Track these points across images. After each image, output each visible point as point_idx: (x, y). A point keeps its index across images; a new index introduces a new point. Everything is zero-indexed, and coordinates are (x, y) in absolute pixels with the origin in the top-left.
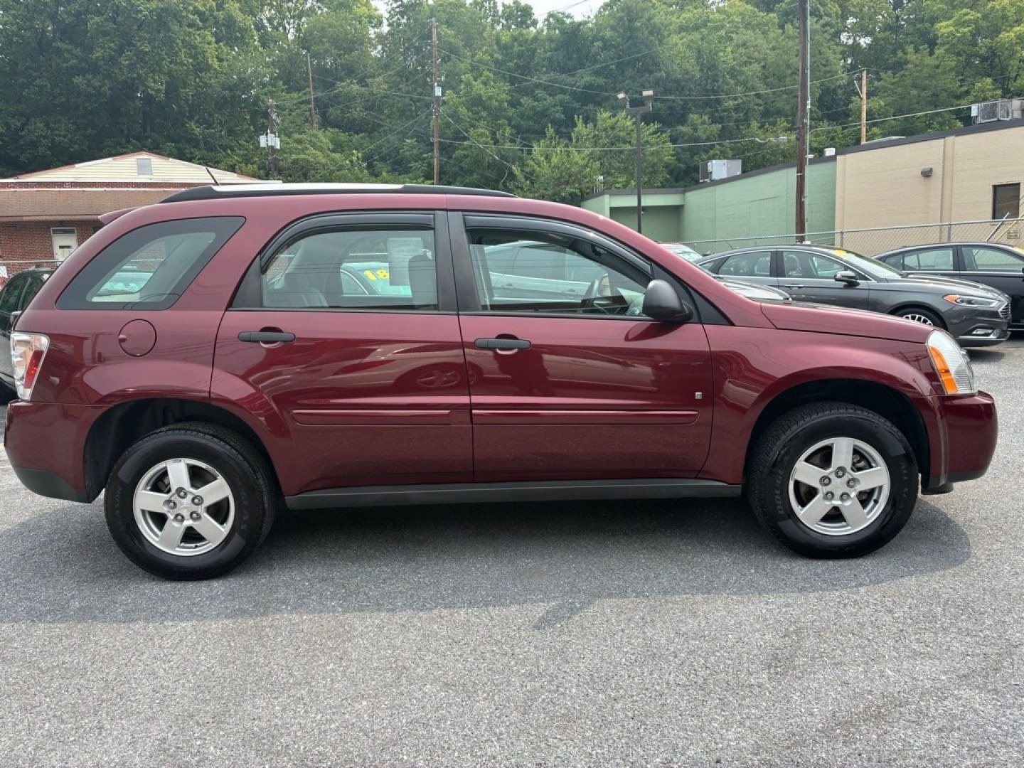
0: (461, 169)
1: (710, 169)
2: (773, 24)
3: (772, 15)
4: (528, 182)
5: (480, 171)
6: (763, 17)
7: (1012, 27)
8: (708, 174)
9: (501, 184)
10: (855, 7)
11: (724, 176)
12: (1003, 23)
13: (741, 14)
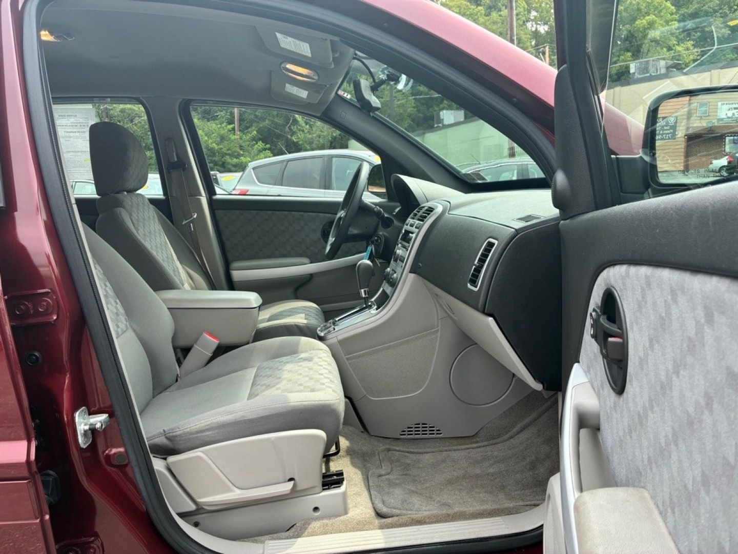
0: (256, 116)
1: (442, 117)
2: (481, 14)
3: (480, 8)
4: (308, 126)
5: (271, 118)
6: (474, 9)
7: (644, 16)
8: (440, 121)
9: (287, 128)
10: (537, 3)
11: (452, 121)
12: (638, 14)
13: (459, 7)
